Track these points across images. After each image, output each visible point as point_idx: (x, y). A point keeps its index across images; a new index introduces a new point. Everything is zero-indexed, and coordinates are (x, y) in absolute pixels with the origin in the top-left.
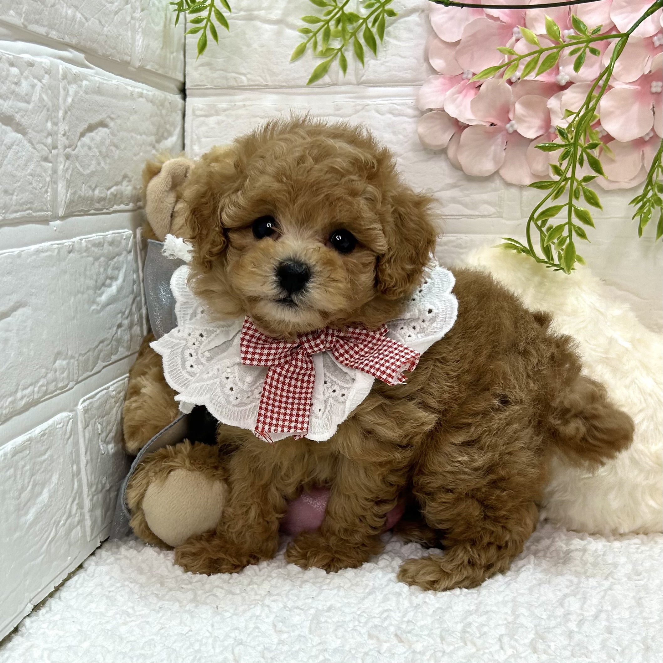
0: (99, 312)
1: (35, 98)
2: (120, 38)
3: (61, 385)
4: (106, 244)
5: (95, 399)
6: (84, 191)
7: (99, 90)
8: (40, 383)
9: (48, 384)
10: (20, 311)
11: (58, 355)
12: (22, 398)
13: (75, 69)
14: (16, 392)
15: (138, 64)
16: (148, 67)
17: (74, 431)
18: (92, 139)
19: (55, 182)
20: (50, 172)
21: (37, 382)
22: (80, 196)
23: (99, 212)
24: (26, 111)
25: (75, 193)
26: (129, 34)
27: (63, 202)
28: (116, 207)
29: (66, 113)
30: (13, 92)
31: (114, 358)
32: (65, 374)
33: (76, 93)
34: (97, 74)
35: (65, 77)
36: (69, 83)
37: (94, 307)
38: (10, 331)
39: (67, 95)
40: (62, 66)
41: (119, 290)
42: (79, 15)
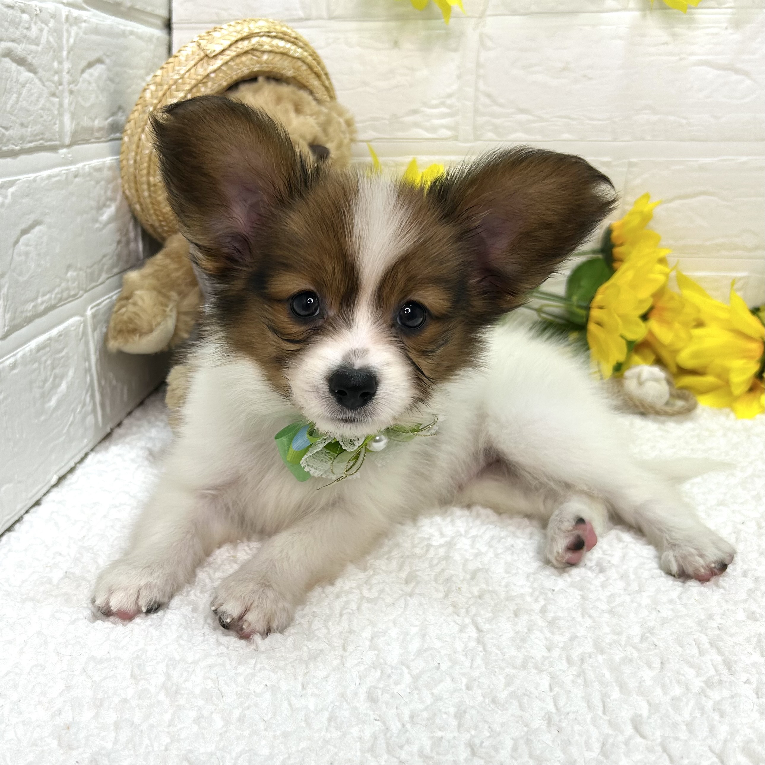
1: (43, 40)
3: (72, 293)
5: (101, 306)
6: (86, 122)
7: (96, 30)
8: (56, 290)
9: (62, 292)
10: (37, 229)
11: (69, 267)
12: (42, 303)
13: (76, 13)
14: (36, 298)
15: (128, 4)
17: (85, 333)
18: (91, 75)
19: (61, 115)
20: (57, 106)
21: (53, 289)
22: (82, 127)
24: (36, 52)
25: (78, 124)
27: (69, 133)
29: (69, 53)
30: (25, 37)
31: (115, 271)
32: (76, 284)
33: (77, 34)
34: (94, 15)
35: (67, 20)
36: (71, 25)
37: (97, 225)
38: (31, 246)
39: (70, 36)
40: (65, 10)
41: (117, 210)
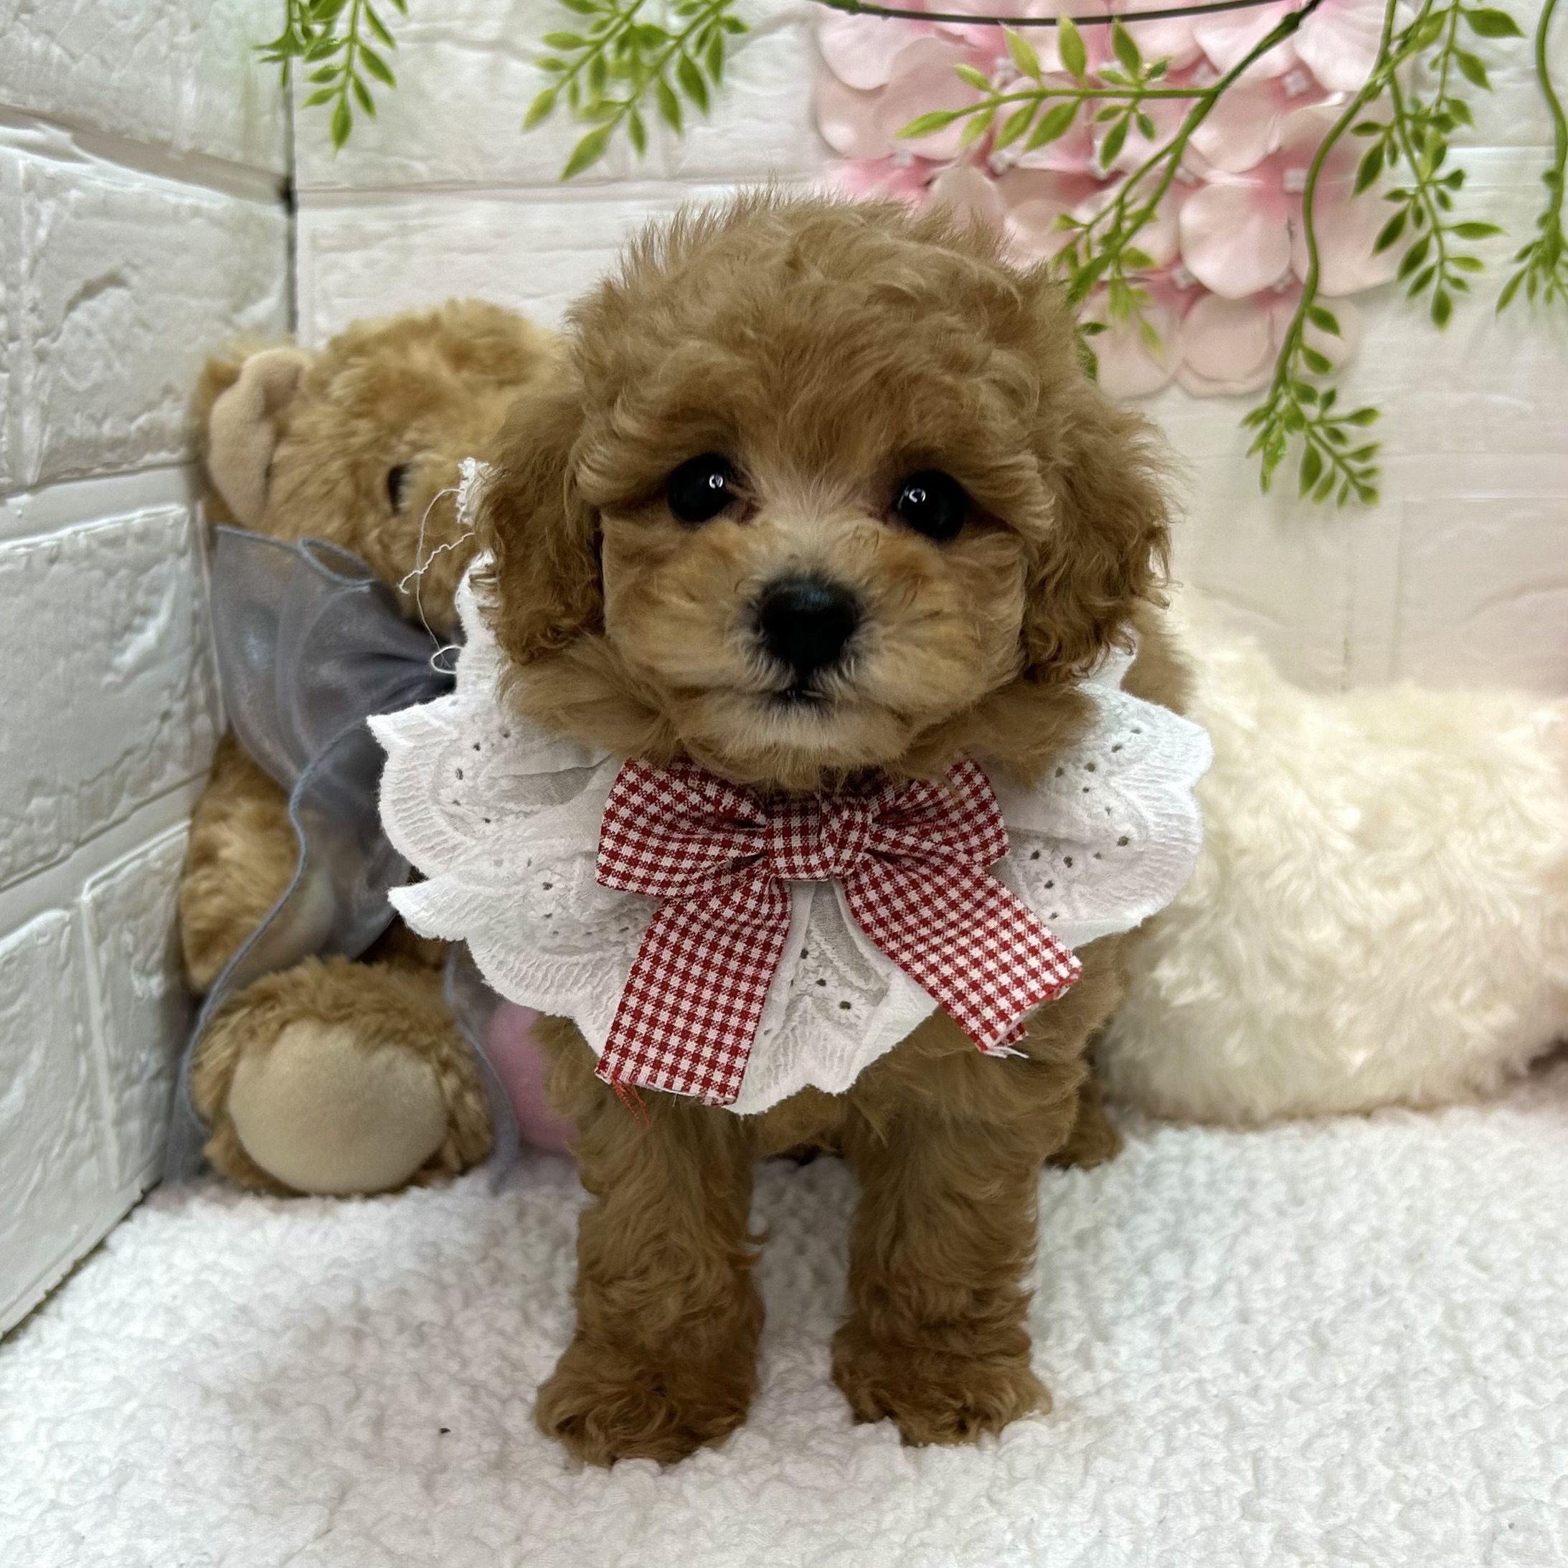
0: (117, 688)
2: (149, 91)
3: (42, 851)
4: (130, 542)
5: (117, 879)
6: (79, 428)
7: (105, 208)
9: (15, 849)
11: (35, 786)
13: (52, 166)
15: (187, 145)
16: (211, 150)
17: (74, 950)
18: (93, 314)
19: (15, 412)
20: (6, 392)
22: (71, 440)
23: (112, 470)
25: (58, 433)
26: (166, 81)
27: (35, 456)
28: (149, 458)
29: (35, 262)
31: (155, 786)
32: (51, 828)
33: (56, 218)
34: (100, 172)
35: (30, 185)
36: (41, 197)
37: (109, 678)
39: (37, 222)
40: (24, 161)
41: (163, 638)
42: (56, 51)
